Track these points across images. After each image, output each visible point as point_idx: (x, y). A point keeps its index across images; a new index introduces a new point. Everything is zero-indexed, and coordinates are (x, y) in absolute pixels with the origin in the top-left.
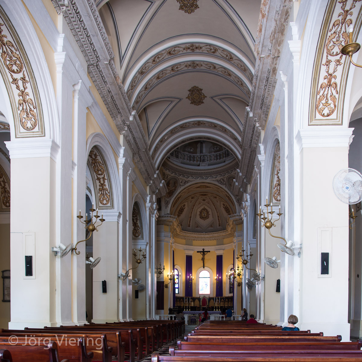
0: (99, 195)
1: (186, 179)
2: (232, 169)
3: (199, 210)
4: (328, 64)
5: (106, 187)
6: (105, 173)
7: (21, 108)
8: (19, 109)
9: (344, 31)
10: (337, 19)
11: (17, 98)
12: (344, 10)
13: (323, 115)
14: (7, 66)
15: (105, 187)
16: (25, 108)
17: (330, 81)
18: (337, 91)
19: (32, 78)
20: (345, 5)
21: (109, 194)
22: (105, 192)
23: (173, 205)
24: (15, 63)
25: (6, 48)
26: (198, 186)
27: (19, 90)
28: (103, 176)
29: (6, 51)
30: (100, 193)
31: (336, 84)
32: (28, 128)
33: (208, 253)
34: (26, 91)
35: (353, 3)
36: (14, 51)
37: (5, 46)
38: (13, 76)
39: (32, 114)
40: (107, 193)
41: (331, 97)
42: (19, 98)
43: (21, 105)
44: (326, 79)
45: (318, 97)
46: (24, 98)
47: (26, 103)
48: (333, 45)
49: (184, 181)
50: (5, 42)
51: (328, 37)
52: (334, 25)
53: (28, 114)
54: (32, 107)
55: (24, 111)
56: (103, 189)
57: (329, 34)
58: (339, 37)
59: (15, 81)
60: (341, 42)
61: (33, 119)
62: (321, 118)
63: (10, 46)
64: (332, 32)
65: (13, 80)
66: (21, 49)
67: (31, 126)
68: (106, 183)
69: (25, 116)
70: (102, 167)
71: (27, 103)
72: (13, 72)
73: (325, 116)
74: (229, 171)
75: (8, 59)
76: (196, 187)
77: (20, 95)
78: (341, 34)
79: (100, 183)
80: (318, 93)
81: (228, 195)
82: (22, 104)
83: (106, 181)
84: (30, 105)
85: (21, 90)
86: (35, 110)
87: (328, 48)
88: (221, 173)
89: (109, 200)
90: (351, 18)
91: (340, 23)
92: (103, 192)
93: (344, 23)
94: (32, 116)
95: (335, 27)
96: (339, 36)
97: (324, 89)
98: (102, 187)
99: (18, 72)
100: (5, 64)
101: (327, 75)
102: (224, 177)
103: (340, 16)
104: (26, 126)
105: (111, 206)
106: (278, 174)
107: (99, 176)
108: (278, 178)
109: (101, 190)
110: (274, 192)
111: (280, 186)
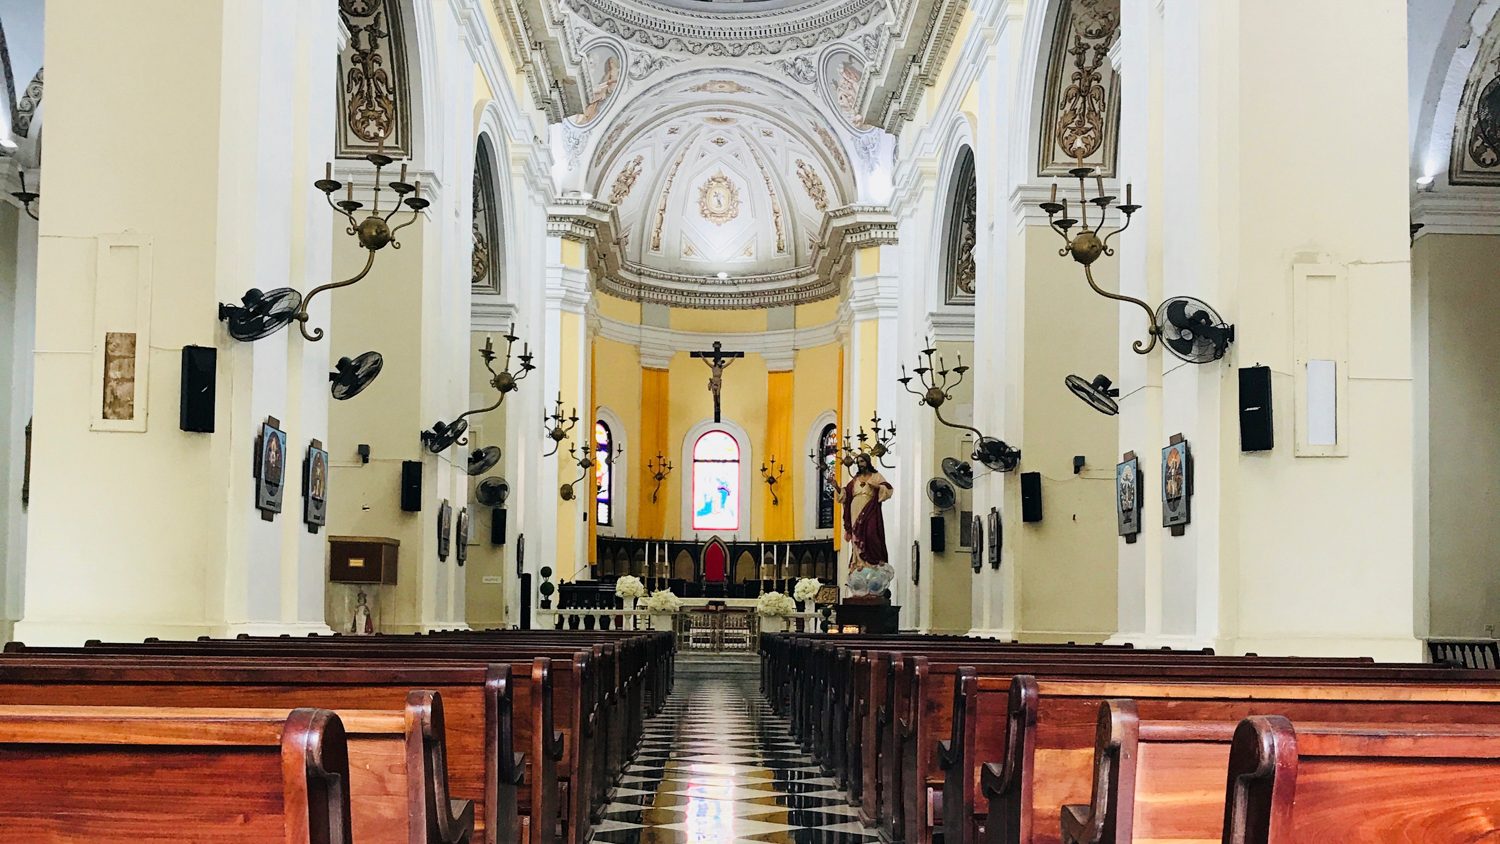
0: (349, 97)
1: (653, 51)
2: (845, 21)
3: (701, 181)
5: (382, 67)
6: (381, 8)
15: (376, 66)
21: (391, 97)
22: (374, 89)
23: (596, 157)
26: (701, 84)
28: (370, 21)
30: (355, 90)
33: (737, 359)
40: (385, 92)
49: (647, 57)
56: (367, 74)
68: (383, 50)
74: (832, 26)
76: (692, 85)
79: (357, 50)
81: (822, 125)
83: (383, 43)
88: (800, 36)
89: (389, 122)
92: (365, 88)
98: (365, 66)
102: (811, 50)
105: (397, 148)
106: (1081, 50)
107: (354, 21)
108: (1079, 64)
109: (360, 79)
110: (1059, 120)
111: (1084, 97)
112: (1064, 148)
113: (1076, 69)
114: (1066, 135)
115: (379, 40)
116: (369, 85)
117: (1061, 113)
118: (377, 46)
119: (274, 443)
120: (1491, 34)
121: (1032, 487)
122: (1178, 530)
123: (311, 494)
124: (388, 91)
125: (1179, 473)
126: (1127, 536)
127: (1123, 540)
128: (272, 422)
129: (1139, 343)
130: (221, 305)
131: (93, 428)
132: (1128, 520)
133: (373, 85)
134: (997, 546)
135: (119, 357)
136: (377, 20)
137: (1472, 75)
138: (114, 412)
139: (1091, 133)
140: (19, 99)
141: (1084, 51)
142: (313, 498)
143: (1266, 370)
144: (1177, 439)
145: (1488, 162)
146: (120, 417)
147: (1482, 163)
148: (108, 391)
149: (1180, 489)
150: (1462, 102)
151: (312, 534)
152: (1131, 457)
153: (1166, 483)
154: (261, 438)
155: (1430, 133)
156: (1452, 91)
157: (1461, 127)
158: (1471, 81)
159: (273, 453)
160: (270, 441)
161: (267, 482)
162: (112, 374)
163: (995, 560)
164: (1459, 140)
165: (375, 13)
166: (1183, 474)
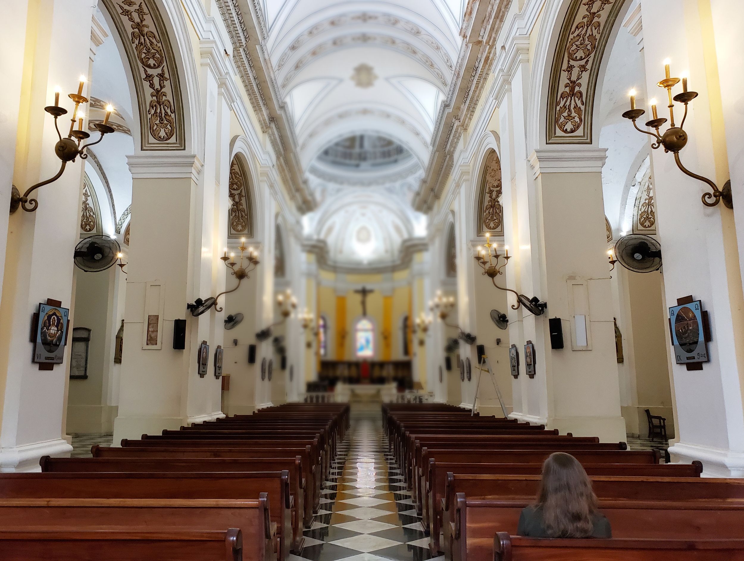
0: (231, 217)
2: (408, 172)
3: (357, 229)
4: (570, 70)
5: (243, 207)
6: (243, 187)
7: (153, 112)
8: (150, 112)
9: (590, 34)
10: (581, 21)
11: (149, 99)
12: (590, 12)
13: (566, 131)
14: (142, 60)
15: (241, 207)
16: (158, 111)
17: (572, 90)
18: (583, 102)
19: (174, 75)
20: (591, 7)
21: (246, 217)
24: (153, 57)
25: (144, 39)
27: (153, 89)
28: (239, 192)
29: (143, 42)
30: (234, 215)
31: (581, 93)
32: (160, 137)
33: (371, 293)
34: (163, 90)
35: (602, 6)
36: (155, 42)
37: (144, 37)
38: (147, 71)
39: (168, 119)
40: (244, 215)
41: (575, 109)
42: (152, 99)
43: (153, 108)
44: (568, 87)
45: (558, 108)
46: (159, 99)
47: (160, 105)
48: (576, 49)
50: (145, 32)
51: (570, 40)
52: (577, 27)
53: (161, 119)
54: (169, 111)
55: (157, 116)
56: (238, 209)
57: (571, 37)
58: (584, 41)
59: (149, 77)
60: (587, 45)
61: (168, 126)
62: (563, 134)
63: (150, 37)
64: (575, 34)
65: (147, 76)
66: (165, 41)
67: (166, 136)
68: (243, 201)
69: (158, 122)
70: (239, 180)
71: (162, 106)
72: (149, 66)
73: (569, 133)
74: (403, 174)
75: (144, 51)
77: (153, 95)
78: (586, 37)
79: (234, 201)
80: (558, 104)
82: (156, 106)
84: (166, 108)
85: (156, 89)
86: (173, 115)
87: (570, 52)
88: (392, 178)
89: (245, 225)
90: (598, 20)
91: (585, 25)
93: (590, 25)
94: (168, 122)
95: (578, 29)
96: (584, 39)
97: (565, 99)
98: (237, 207)
99: (155, 67)
100: (138, 58)
101: (569, 82)
102: (396, 183)
103: (585, 18)
104: (158, 135)
105: (248, 234)
106: (491, 192)
107: (233, 192)
108: (491, 197)
109: (236, 211)
110: (484, 216)
111: (493, 208)
112: (486, 226)
113: (490, 199)
114: (487, 221)
115: (242, 198)
116: (238, 213)
117: (485, 214)
118: (241, 200)
119: (205, 350)
120: (643, 181)
121: (481, 350)
122: (532, 376)
123: (217, 365)
124: (245, 215)
125: (530, 355)
126: (514, 376)
127: (513, 377)
128: (204, 343)
129: (514, 306)
130: (188, 304)
131: (143, 348)
132: (514, 370)
133: (240, 213)
134: (470, 372)
135: (153, 323)
136: (241, 191)
137: (638, 195)
138: (150, 343)
139: (496, 221)
140: (117, 221)
141: (492, 192)
142: (218, 367)
143: (559, 319)
144: (529, 342)
145: (647, 226)
146: (153, 344)
147: (645, 227)
148: (149, 335)
149: (531, 361)
150: (635, 205)
151: (218, 380)
152: (514, 346)
153: (526, 358)
154: (200, 349)
155: (624, 217)
156: (631, 201)
157: (636, 214)
158: (638, 198)
159: (205, 353)
160: (203, 350)
161: (202, 364)
162: (150, 329)
163: (469, 378)
164: (635, 219)
165: (241, 190)
166: (532, 355)
